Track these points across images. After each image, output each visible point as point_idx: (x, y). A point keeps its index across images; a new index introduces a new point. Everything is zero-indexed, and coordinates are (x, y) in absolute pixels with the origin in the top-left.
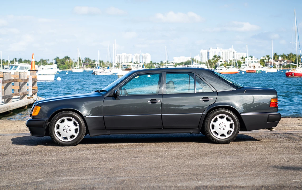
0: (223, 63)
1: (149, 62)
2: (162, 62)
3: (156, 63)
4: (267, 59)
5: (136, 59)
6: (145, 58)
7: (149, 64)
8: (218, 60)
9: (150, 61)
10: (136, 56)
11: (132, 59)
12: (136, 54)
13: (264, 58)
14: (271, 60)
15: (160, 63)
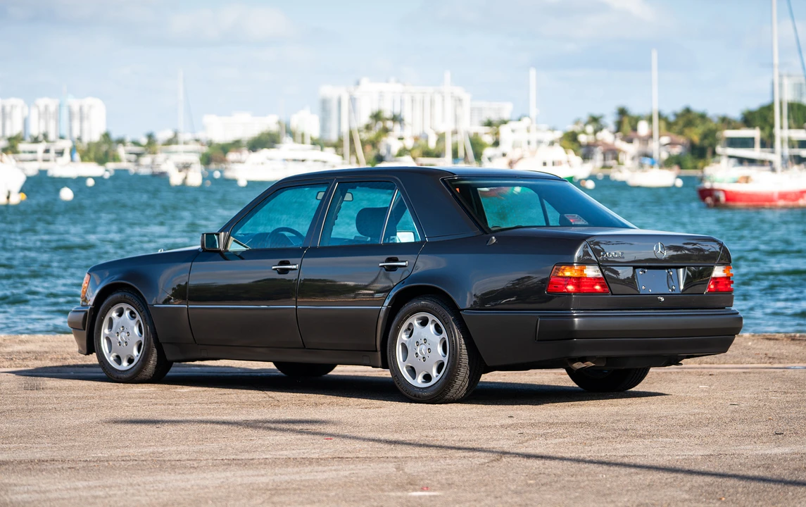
0: (409, 143)
1: (96, 137)
2: (150, 137)
3: (128, 139)
4: (590, 129)
5: (42, 123)
6: (81, 120)
7: (98, 145)
8: (386, 131)
9: (103, 130)
10: (42, 108)
11: (25, 122)
12: (42, 102)
13: (577, 128)
14: (606, 136)
15: (144, 141)
